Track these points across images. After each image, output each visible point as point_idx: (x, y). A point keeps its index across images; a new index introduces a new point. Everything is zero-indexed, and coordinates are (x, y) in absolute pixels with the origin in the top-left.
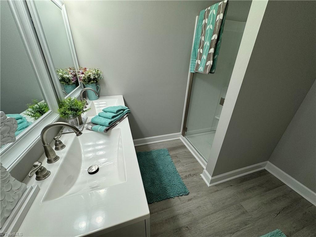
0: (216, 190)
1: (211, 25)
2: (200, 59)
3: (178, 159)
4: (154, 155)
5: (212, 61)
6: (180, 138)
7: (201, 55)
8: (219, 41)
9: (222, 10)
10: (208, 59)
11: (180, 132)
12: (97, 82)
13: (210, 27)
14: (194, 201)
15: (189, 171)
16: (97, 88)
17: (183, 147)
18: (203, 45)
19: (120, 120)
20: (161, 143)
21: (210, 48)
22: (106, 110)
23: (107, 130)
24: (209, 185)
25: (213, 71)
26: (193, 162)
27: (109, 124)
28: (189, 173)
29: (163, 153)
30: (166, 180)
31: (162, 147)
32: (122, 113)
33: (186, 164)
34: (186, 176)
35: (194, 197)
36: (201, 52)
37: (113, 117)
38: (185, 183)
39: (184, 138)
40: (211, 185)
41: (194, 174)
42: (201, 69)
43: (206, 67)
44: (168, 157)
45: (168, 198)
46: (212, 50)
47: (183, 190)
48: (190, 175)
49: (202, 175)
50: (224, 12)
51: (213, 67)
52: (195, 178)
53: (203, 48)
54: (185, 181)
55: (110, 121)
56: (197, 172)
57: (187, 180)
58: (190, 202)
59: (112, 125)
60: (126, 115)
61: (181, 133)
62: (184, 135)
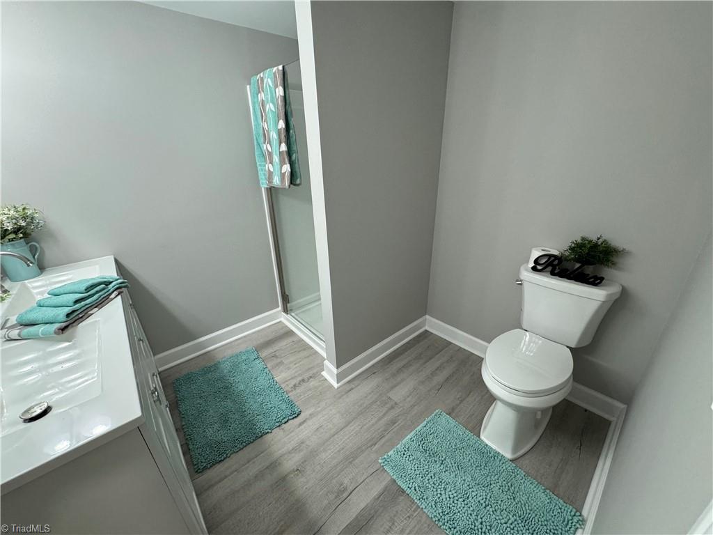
0: (348, 389)
1: (271, 105)
2: (271, 163)
3: (279, 360)
4: (226, 367)
5: (288, 165)
6: (282, 319)
7: (270, 154)
8: (291, 131)
9: (279, 81)
10: (282, 163)
11: (278, 307)
12: (26, 236)
13: (270, 107)
14: (310, 422)
15: (300, 375)
17: (290, 333)
18: (269, 138)
19: (100, 304)
20: (239, 341)
21: (280, 143)
22: (57, 292)
23: (63, 329)
24: (336, 385)
25: (298, 182)
26: (308, 357)
27: (68, 315)
28: (300, 378)
29: (244, 358)
30: (252, 405)
31: (242, 348)
32: (103, 289)
33: (295, 364)
34: (295, 386)
35: (310, 415)
36: (270, 150)
37: (77, 302)
38: (292, 398)
39: (289, 317)
40: (339, 384)
41: (311, 377)
42: (276, 181)
43: (283, 175)
44: (257, 361)
45: (257, 438)
46: (284, 147)
47: (288, 412)
48: (303, 380)
49: (324, 373)
50: (282, 84)
51: (293, 175)
52: (312, 383)
53: (269, 142)
54: (292, 396)
55: (68, 310)
56: (315, 371)
57: (298, 390)
58: (302, 427)
59: (74, 318)
60: (116, 293)
61: (280, 308)
62: (286, 310)
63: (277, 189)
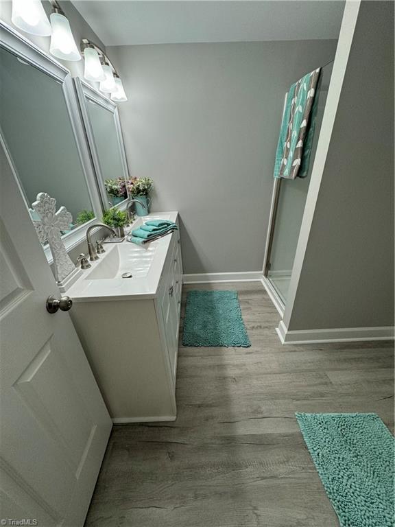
0: (293, 350)
1: (301, 107)
2: (286, 158)
3: (249, 306)
5: (299, 160)
6: (262, 280)
7: (288, 150)
8: (311, 129)
9: (313, 84)
10: (295, 158)
11: (261, 270)
12: (147, 194)
13: (299, 109)
14: (254, 356)
15: (259, 322)
16: (148, 202)
17: (264, 292)
18: (291, 136)
19: (162, 235)
21: (298, 140)
22: (148, 223)
23: (145, 242)
24: (283, 342)
25: (304, 174)
26: (270, 313)
27: (148, 236)
28: (259, 324)
31: (230, 289)
32: (166, 227)
33: (259, 314)
34: (253, 327)
35: (256, 351)
36: (289, 147)
37: (154, 230)
39: (266, 280)
40: (286, 343)
41: (267, 327)
42: (286, 173)
43: (292, 168)
44: (235, 300)
45: (218, 346)
46: (300, 144)
47: (242, 341)
48: (260, 327)
49: (277, 329)
50: (315, 86)
51: (301, 168)
52: (265, 332)
53: (290, 141)
54: (249, 332)
55: (149, 233)
56: (271, 325)
58: (248, 355)
60: (171, 231)
61: (262, 272)
62: (266, 275)
63: (286, 180)
